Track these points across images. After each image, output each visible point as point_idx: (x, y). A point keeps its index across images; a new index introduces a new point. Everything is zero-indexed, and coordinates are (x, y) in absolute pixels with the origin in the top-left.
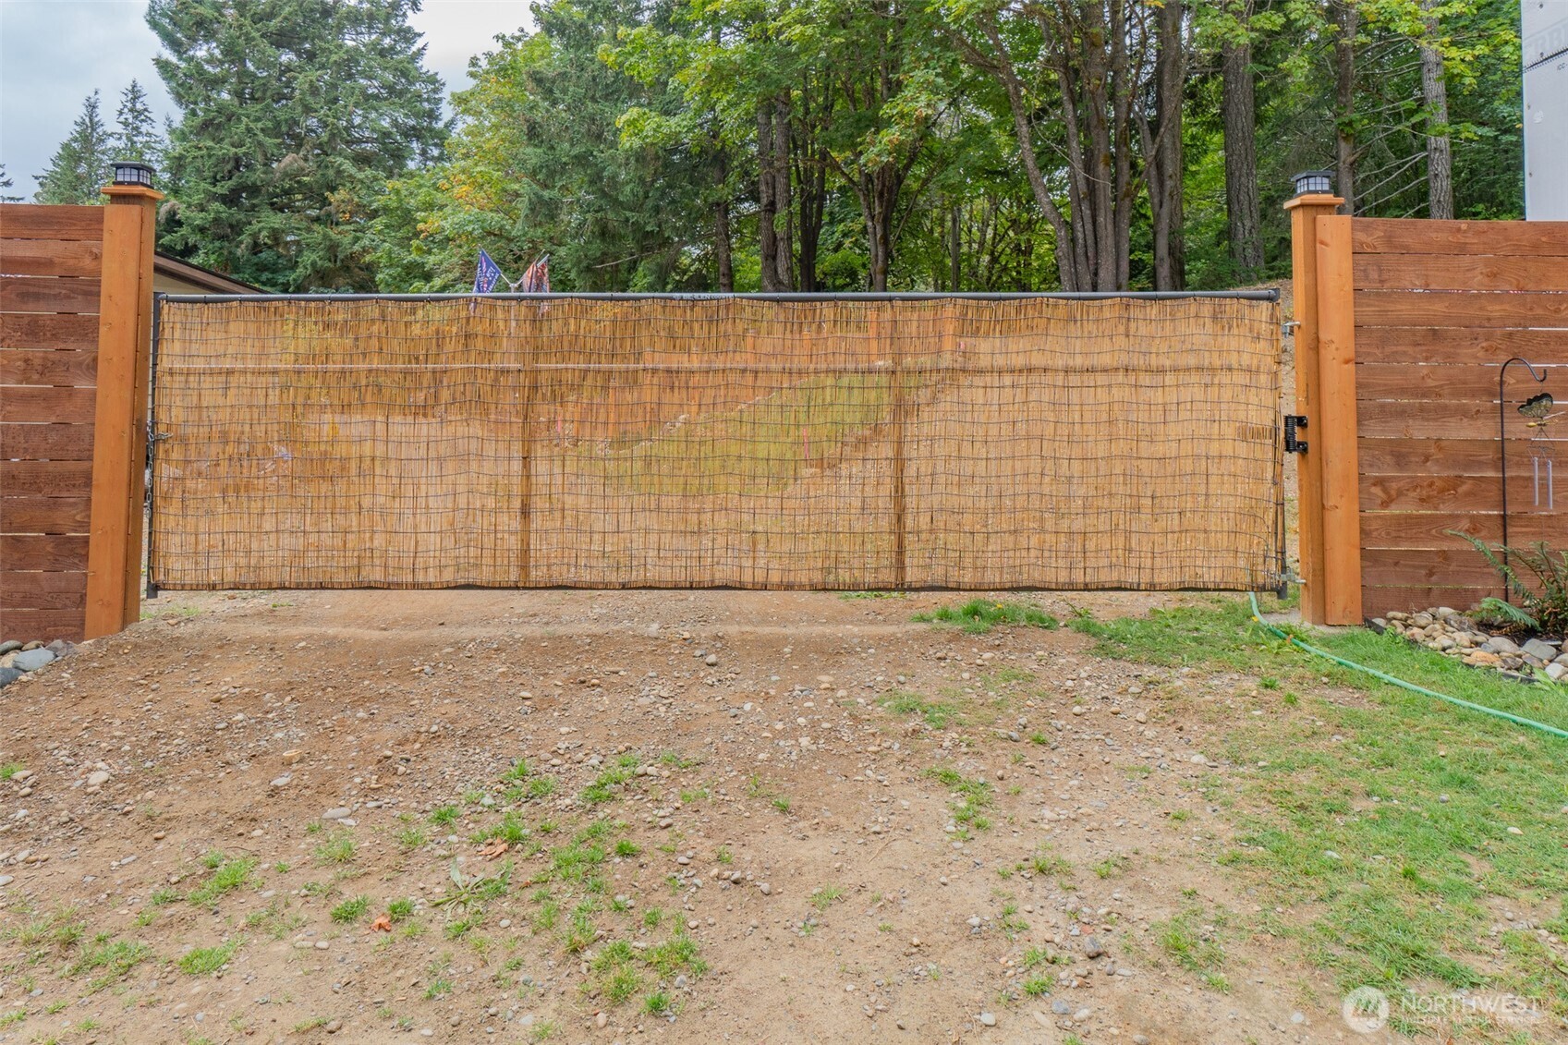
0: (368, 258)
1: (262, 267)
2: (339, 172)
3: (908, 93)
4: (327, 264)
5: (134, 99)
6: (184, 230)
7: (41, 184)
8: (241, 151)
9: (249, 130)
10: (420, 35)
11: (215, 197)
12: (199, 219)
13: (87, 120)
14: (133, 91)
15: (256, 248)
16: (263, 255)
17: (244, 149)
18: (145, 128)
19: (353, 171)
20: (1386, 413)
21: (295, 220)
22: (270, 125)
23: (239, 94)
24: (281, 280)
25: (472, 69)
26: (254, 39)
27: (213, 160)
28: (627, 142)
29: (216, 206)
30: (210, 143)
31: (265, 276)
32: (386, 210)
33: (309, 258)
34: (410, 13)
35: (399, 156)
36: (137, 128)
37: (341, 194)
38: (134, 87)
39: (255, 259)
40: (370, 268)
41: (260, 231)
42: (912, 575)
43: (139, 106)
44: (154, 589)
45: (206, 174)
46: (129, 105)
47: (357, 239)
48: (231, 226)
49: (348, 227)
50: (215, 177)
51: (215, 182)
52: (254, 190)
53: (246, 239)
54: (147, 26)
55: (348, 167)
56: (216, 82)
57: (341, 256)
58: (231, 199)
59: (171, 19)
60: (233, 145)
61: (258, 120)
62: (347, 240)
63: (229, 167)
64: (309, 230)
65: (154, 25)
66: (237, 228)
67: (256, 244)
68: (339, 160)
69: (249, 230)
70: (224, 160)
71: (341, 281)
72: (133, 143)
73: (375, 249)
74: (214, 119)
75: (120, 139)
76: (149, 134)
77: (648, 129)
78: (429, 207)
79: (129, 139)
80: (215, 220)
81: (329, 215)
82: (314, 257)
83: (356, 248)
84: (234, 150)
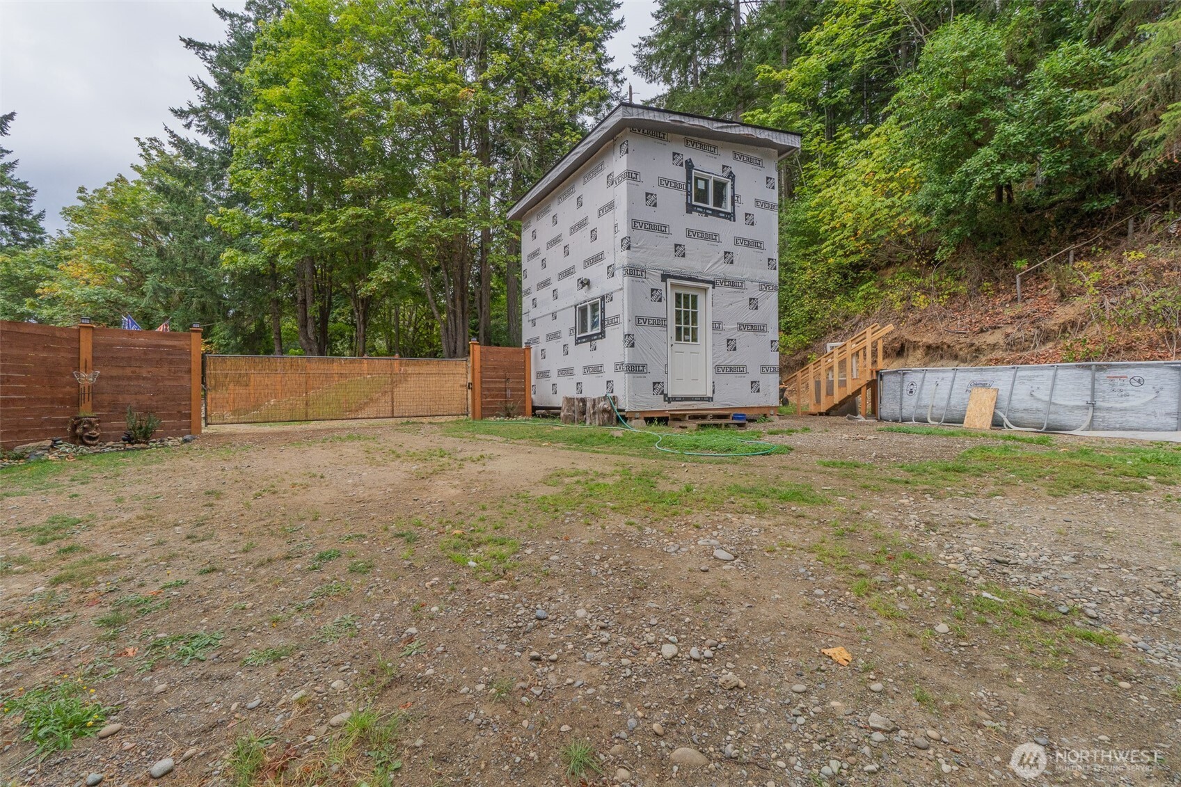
3: (380, 270)
20: (486, 382)
28: (226, 266)
42: (395, 415)
44: (207, 424)
77: (240, 262)
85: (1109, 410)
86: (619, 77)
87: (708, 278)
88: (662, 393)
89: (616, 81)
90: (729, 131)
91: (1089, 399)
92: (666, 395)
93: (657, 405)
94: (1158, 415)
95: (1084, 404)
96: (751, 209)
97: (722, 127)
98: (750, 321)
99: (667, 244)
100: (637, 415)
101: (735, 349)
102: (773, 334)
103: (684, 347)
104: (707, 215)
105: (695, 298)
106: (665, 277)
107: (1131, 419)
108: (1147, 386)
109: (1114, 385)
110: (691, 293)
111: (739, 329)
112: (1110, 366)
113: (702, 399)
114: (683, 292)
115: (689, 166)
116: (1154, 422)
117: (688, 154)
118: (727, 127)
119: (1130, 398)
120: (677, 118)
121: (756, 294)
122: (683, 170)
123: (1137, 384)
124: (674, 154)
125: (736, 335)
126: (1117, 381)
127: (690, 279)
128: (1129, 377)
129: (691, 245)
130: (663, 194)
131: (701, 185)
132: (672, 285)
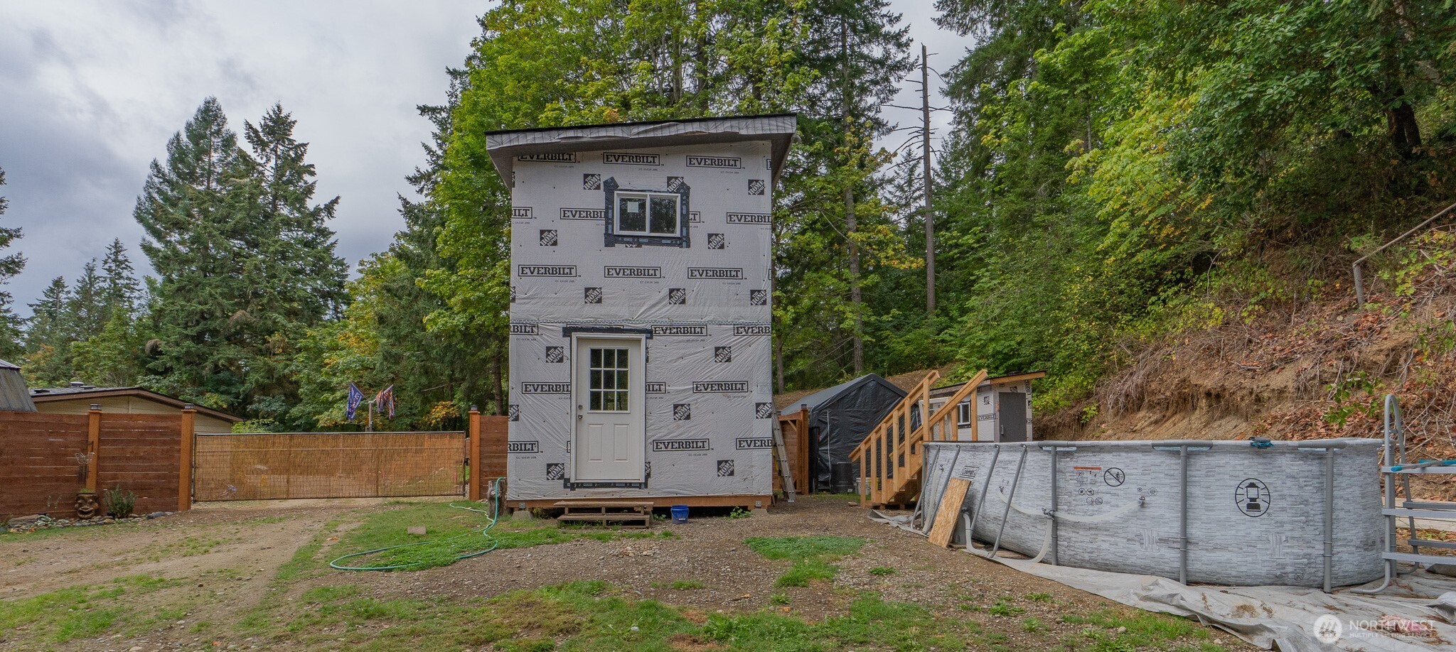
0: (294, 378)
1: (222, 382)
2: (275, 322)
4: (266, 381)
5: (116, 253)
6: (165, 358)
7: (35, 310)
8: (205, 308)
9: (211, 295)
10: (333, 233)
11: (187, 337)
12: (175, 351)
13: (87, 279)
14: (116, 247)
15: (216, 369)
16: (221, 375)
17: (207, 307)
18: (125, 273)
19: (285, 322)
20: (487, 457)
21: (244, 352)
22: (226, 290)
23: (204, 270)
24: (234, 390)
25: (361, 267)
26: (214, 236)
27: (186, 313)
28: (431, 329)
29: (188, 343)
30: (183, 303)
31: (223, 388)
32: (306, 349)
33: (254, 377)
34: (326, 219)
35: (317, 312)
36: (119, 274)
37: (276, 337)
38: (116, 244)
39: (216, 377)
40: (297, 384)
41: (219, 359)
42: (380, 494)
43: (120, 258)
44: (195, 501)
45: (180, 322)
46: (113, 257)
47: (287, 366)
48: (198, 356)
49: (282, 358)
50: (186, 323)
51: (186, 327)
52: (214, 333)
53: (209, 365)
54: (135, 220)
55: (281, 319)
56: (187, 261)
57: (276, 376)
58: (198, 338)
59: (153, 216)
60: (200, 303)
61: (217, 287)
62: (280, 366)
63: (197, 317)
64: (254, 359)
65: (140, 218)
66: (203, 358)
67: (216, 366)
68: (275, 315)
69: (211, 359)
70: (190, 314)
71: (276, 391)
72: (116, 284)
73: (299, 372)
74: (186, 286)
75: (104, 281)
76: (129, 279)
77: (441, 321)
78: (334, 348)
79: (112, 281)
80: (187, 352)
81: (268, 349)
82: (257, 376)
83: (286, 371)
84: (200, 307)
85: (1076, 526)
86: (904, 40)
87: (641, 326)
88: (562, 477)
89: (899, 45)
90: (659, 134)
91: (1049, 506)
92: (567, 480)
93: (556, 493)
94: (1146, 541)
95: (1041, 513)
96: (719, 225)
97: (646, 131)
98: (715, 378)
99: (574, 289)
100: (522, 505)
101: (688, 417)
102: (761, 391)
103: (605, 418)
104: (639, 245)
105: (623, 354)
106: (567, 332)
107: (1105, 546)
108: (1131, 487)
109: (1082, 483)
110: (616, 347)
111: (696, 390)
112: (1081, 449)
113: (629, 485)
114: (603, 347)
115: (611, 187)
116: (1139, 554)
117: (606, 172)
118: (654, 130)
119: (1105, 507)
120: (571, 134)
121: (728, 339)
122: (601, 194)
123: (1114, 482)
124: (586, 176)
125: (690, 398)
126: (1086, 474)
127: (611, 330)
128: (1104, 469)
129: (610, 287)
130: (567, 230)
131: (633, 208)
132: (579, 339)
